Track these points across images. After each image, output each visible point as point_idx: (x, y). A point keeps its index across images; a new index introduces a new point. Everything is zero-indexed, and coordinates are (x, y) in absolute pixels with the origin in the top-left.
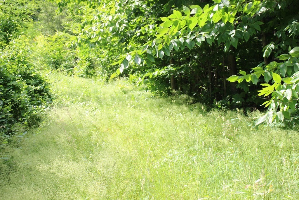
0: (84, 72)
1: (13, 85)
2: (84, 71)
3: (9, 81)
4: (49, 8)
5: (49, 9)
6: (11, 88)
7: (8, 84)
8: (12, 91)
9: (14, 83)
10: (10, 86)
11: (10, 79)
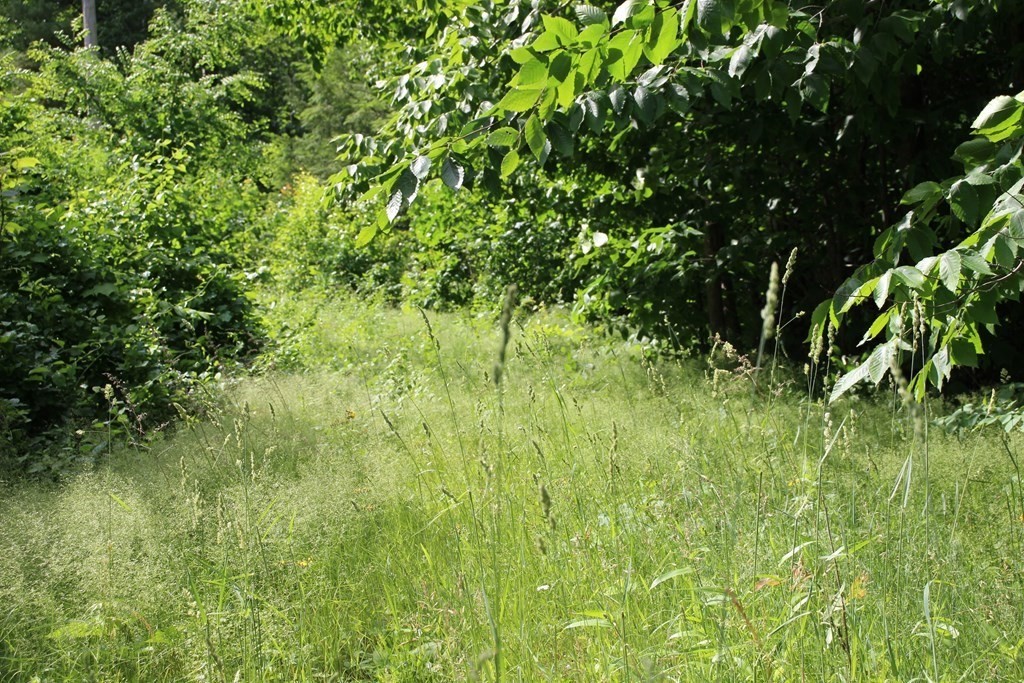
0: (434, 291)
1: (99, 294)
2: (434, 287)
3: (91, 283)
4: (338, 86)
5: (336, 89)
6: (95, 305)
7: (86, 294)
8: (95, 316)
9: (106, 290)
10: (93, 298)
11: (93, 277)
